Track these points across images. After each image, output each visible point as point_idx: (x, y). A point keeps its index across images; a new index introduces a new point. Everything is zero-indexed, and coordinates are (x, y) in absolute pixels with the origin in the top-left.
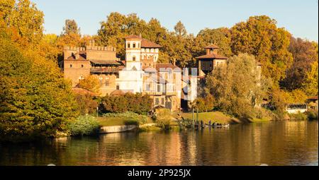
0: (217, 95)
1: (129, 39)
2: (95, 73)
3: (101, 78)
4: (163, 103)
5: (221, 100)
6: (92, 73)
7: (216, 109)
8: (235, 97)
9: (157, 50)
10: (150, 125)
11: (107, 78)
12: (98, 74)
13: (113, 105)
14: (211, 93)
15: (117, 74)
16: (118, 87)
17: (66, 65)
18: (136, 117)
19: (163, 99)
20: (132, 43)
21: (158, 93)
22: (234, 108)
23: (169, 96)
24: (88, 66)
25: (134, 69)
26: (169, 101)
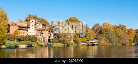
0: (59, 38)
1: (31, 19)
2: (19, 29)
4: (42, 40)
5: (60, 39)
7: (59, 42)
8: (64, 38)
9: (42, 25)
10: (36, 45)
11: (24, 31)
12: (21, 30)
14: (57, 37)
15: (27, 30)
16: (27, 34)
17: (10, 27)
18: (32, 43)
19: (42, 38)
20: (32, 21)
21: (40, 36)
22: (64, 41)
23: (44, 38)
24: (17, 27)
25: (32, 29)
26: (44, 39)
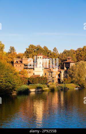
0: (72, 77)
1: (39, 55)
2: (26, 69)
3: (27, 70)
5: (74, 79)
6: (24, 68)
7: (72, 82)
8: (79, 78)
10: (47, 89)
11: (30, 70)
13: (33, 81)
14: (69, 76)
15: (34, 69)
16: (34, 74)
17: (15, 65)
18: (42, 86)
20: (39, 57)
21: (49, 76)
22: (79, 82)
23: (53, 77)
24: (23, 66)
